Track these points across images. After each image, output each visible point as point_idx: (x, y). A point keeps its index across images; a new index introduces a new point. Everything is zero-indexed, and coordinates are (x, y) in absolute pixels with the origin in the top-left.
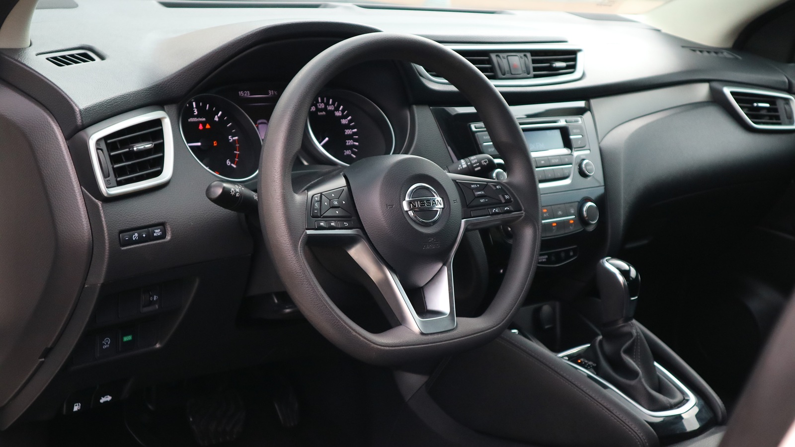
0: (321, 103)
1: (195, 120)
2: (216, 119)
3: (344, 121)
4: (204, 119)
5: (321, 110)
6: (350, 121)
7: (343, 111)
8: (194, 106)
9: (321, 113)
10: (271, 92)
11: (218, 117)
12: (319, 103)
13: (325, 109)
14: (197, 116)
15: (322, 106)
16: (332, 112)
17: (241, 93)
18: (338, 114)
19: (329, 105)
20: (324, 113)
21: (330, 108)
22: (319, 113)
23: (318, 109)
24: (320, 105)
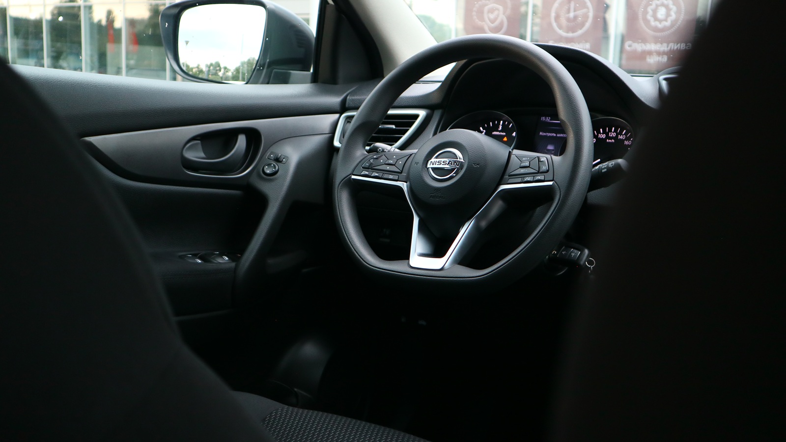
1: (498, 133)
2: (514, 134)
4: (504, 134)
5: (611, 138)
8: (501, 124)
9: (610, 141)
12: (611, 132)
13: (616, 138)
14: (500, 131)
15: (614, 135)
16: (622, 141)
17: (543, 119)
18: (626, 143)
19: (621, 135)
20: (613, 141)
21: (620, 137)
22: (607, 141)
23: (608, 137)
24: (611, 134)
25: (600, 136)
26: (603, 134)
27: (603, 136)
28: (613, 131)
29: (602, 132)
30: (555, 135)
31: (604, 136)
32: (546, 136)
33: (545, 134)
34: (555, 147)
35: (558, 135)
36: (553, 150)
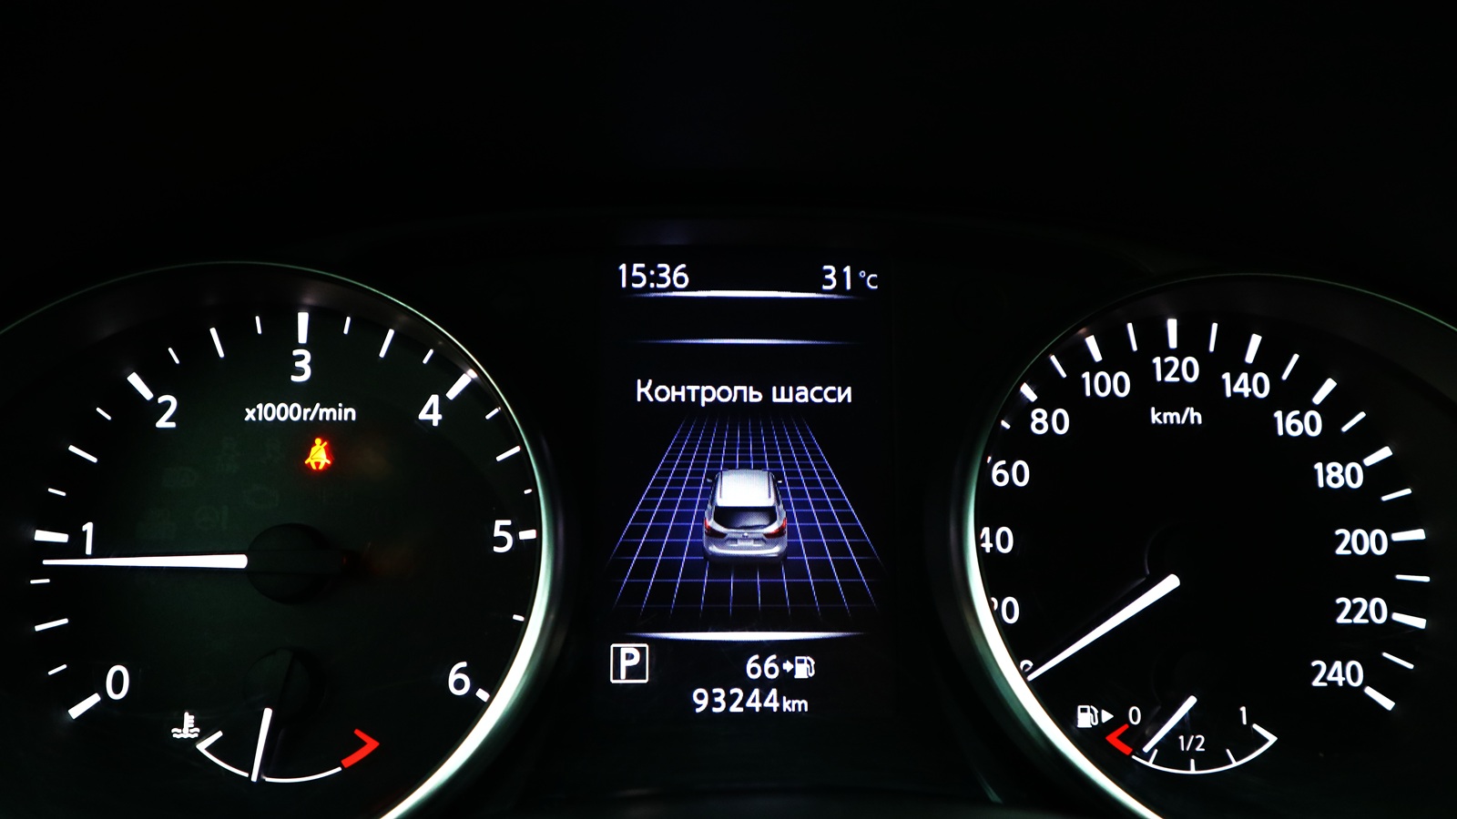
0: (1180, 353)
1: (290, 412)
2: (431, 412)
3: (1335, 475)
4: (348, 413)
5: (1176, 396)
6: (1379, 478)
7: (1334, 411)
8: (303, 337)
9: (1171, 416)
10: (840, 276)
11: (445, 405)
12: (1166, 351)
13: (1205, 393)
14: (305, 395)
15: (1188, 370)
16: (1259, 413)
17: (633, 274)
18: (1289, 424)
19: (1238, 367)
20: (1193, 415)
21: (1243, 386)
22: (1155, 418)
23: (1150, 392)
24: (1166, 368)
25: (1091, 384)
26: (1110, 365)
27: (1112, 384)
28: (1173, 343)
29: (1097, 356)
30: (753, 396)
31: (1117, 385)
32: (687, 409)
33: (672, 394)
34: (780, 492)
35: (780, 397)
36: (770, 513)
